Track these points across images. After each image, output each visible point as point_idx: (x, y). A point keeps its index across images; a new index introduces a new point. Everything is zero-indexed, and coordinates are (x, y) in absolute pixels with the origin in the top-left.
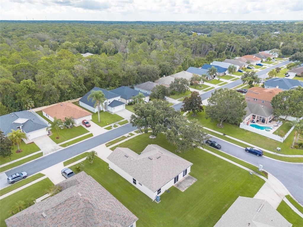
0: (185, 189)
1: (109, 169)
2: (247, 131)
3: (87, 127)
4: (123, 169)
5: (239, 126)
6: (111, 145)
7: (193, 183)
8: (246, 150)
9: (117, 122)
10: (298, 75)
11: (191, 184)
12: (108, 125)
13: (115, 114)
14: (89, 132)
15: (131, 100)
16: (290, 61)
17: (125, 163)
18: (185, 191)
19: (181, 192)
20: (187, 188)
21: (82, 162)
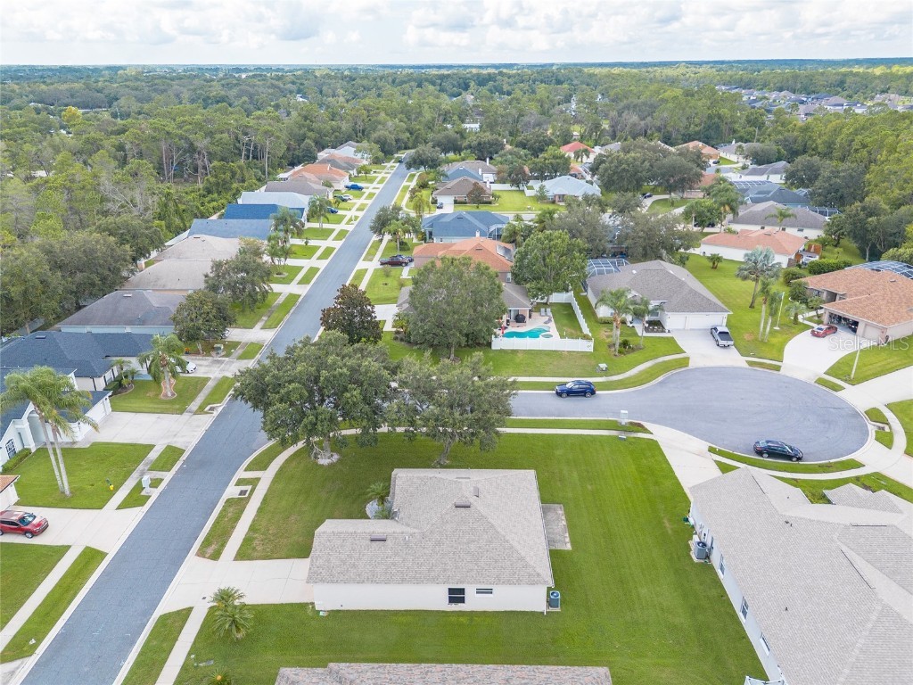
0: (568, 540)
1: (321, 614)
2: (514, 352)
3: (34, 534)
4: (403, 581)
5: (489, 344)
6: (223, 545)
7: (563, 518)
8: (559, 394)
9: (141, 467)
10: (459, 200)
11: (564, 523)
12: (116, 489)
13: (94, 444)
14: (68, 547)
15: (109, 375)
16: (408, 169)
17: (389, 561)
18: (572, 545)
19: (568, 551)
20: (567, 535)
21: (189, 654)
